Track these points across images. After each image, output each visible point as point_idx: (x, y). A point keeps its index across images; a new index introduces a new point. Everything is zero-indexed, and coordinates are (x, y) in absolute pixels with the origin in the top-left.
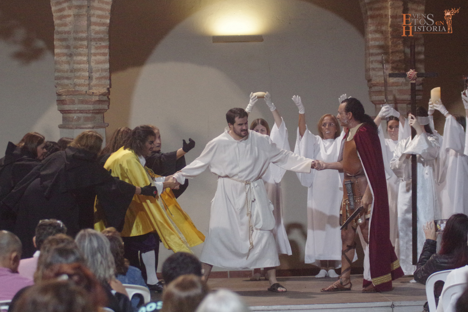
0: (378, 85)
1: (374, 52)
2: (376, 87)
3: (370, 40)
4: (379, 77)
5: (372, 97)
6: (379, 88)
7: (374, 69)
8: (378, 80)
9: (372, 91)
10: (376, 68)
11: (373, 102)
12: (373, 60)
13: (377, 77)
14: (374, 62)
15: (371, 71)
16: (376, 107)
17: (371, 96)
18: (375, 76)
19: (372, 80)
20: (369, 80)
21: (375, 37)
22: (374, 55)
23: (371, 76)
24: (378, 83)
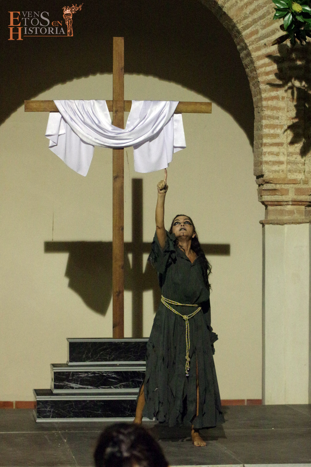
0: (272, 182)
1: (268, 142)
2: (268, 184)
3: (263, 127)
4: (274, 172)
5: (263, 196)
6: (273, 186)
7: (267, 162)
8: (271, 177)
9: (263, 190)
10: (270, 161)
11: (263, 203)
12: (266, 152)
13: (271, 172)
14: (267, 154)
15: (263, 165)
16: (266, 209)
17: (261, 196)
18: (267, 171)
19: (265, 176)
20: (259, 176)
21: (269, 123)
22: (267, 146)
23: (264, 171)
24: (271, 180)
